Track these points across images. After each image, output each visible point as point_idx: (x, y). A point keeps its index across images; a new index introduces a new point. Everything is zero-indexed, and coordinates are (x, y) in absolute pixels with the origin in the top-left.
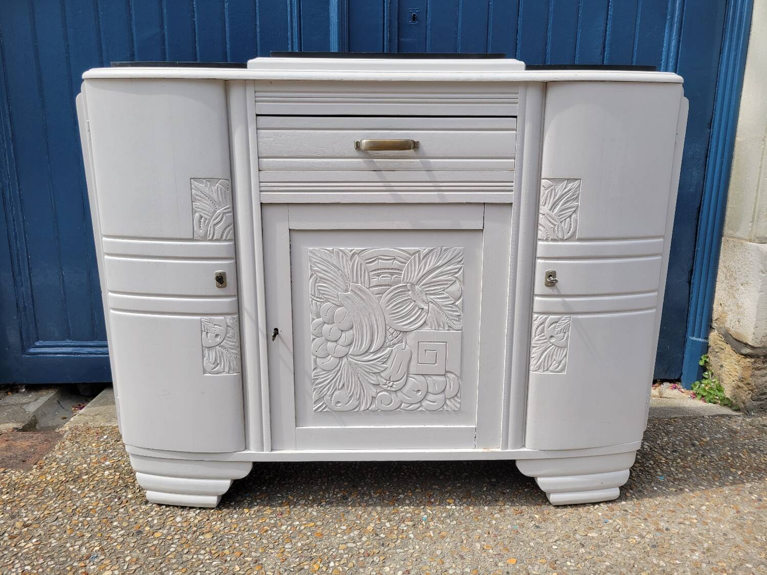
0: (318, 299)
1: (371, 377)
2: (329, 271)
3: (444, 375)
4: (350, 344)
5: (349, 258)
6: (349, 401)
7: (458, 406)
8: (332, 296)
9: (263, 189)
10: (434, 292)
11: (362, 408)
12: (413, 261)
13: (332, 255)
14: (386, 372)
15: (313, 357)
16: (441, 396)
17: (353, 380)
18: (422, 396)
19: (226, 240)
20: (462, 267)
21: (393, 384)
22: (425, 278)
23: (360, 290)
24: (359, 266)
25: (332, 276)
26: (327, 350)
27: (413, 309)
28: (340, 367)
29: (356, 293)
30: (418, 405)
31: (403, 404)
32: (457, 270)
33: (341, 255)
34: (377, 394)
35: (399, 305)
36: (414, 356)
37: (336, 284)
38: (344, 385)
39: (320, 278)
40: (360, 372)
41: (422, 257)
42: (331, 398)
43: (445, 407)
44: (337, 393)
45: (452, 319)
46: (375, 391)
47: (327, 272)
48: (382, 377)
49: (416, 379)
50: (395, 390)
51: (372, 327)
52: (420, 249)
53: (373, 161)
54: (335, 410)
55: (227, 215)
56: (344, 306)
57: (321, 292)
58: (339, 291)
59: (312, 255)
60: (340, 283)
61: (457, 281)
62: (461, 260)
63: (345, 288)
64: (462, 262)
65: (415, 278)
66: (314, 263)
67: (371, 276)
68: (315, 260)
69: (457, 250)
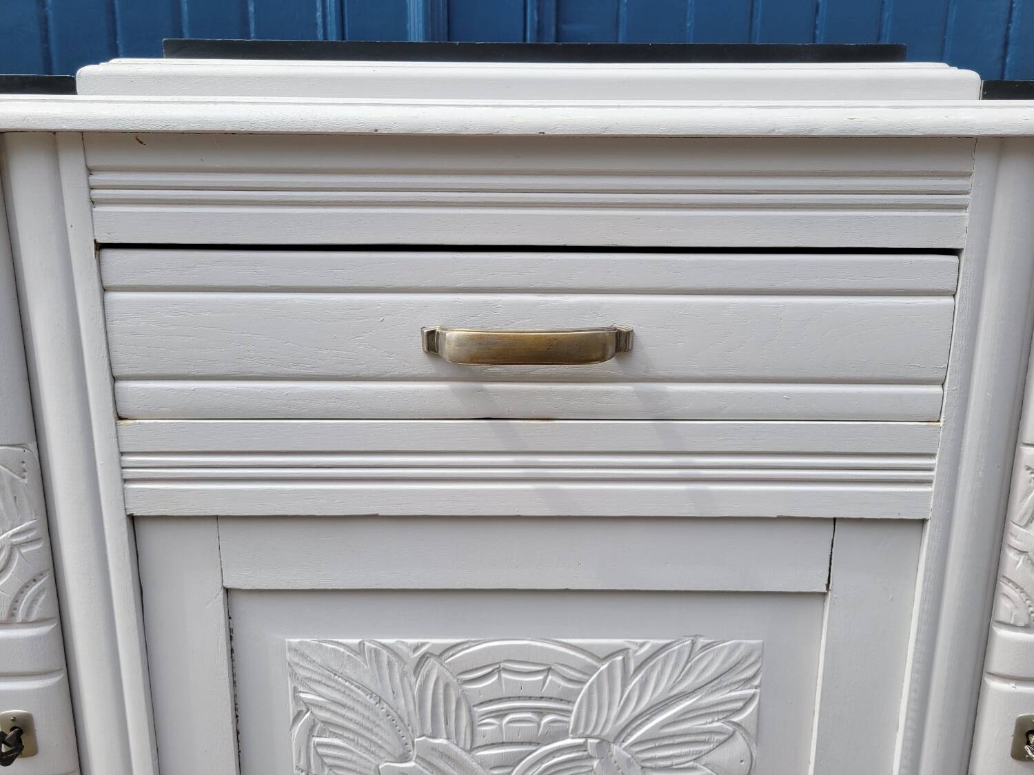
2: (349, 702)
5: (409, 668)
8: (360, 773)
9: (130, 473)
10: (668, 763)
12: (605, 676)
13: (359, 659)
19: (26, 623)
20: (754, 695)
22: (641, 726)
23: (445, 755)
24: (441, 691)
25: (359, 719)
29: (430, 764)
32: (740, 704)
33: (385, 660)
37: (371, 741)
39: (325, 722)
41: (632, 668)
47: (343, 706)
52: (628, 645)
53: (482, 390)
55: (24, 551)
57: (327, 760)
58: (381, 758)
59: (296, 660)
60: (385, 736)
61: (737, 733)
62: (754, 676)
63: (400, 751)
64: (756, 682)
65: (609, 726)
66: (305, 681)
67: (476, 719)
68: (308, 675)
69: (742, 648)
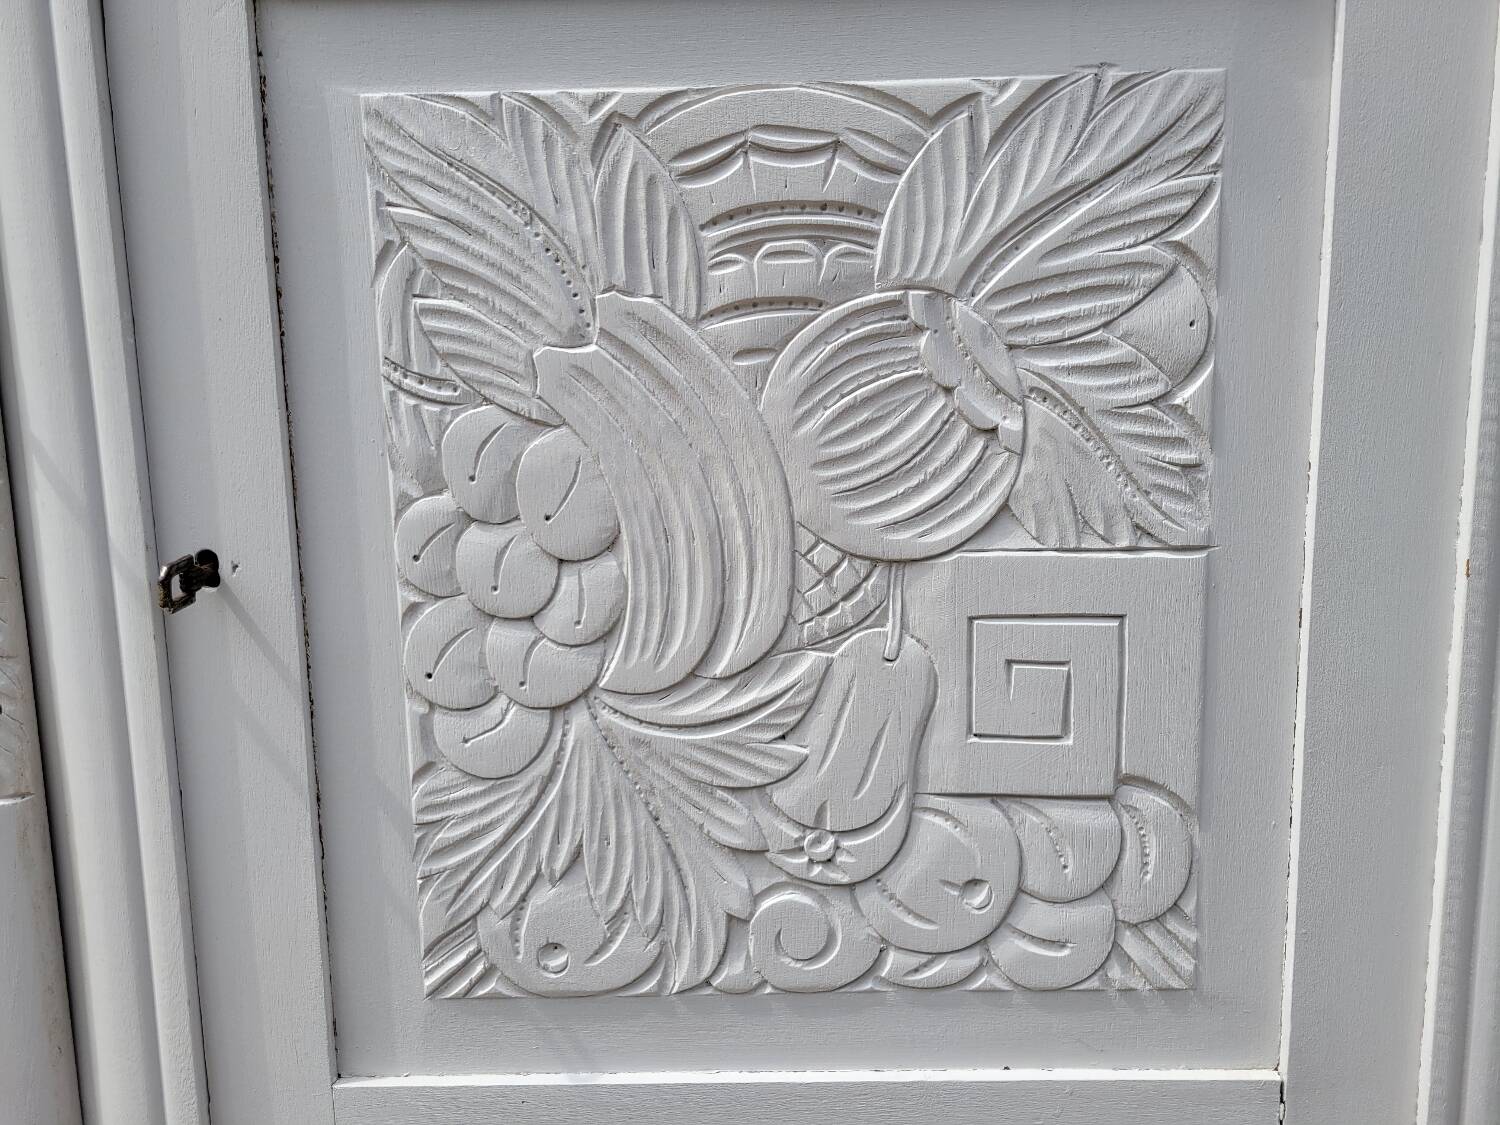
0: (426, 389)
1: (720, 812)
2: (477, 222)
3: (1108, 798)
4: (606, 636)
5: (582, 149)
6: (609, 941)
7: (1186, 964)
8: (499, 369)
10: (1054, 334)
11: (679, 978)
12: (937, 154)
13: (493, 131)
14: (800, 784)
15: (413, 709)
16: (1096, 913)
17: (628, 830)
18: (992, 914)
20: (1210, 186)
21: (837, 847)
22: (1003, 258)
23: (652, 330)
24: (641, 194)
25: (494, 254)
26: (482, 666)
27: (939, 436)
28: (557, 762)
29: (624, 347)
30: (972, 960)
31: (892, 958)
32: (1187, 203)
33: (538, 131)
34: (756, 899)
35: (865, 416)
36: (949, 695)
37: (518, 301)
38: (576, 856)
39: (436, 264)
40: (659, 785)
41: (986, 134)
42: (515, 927)
43: (1115, 972)
44: (544, 896)
45: (1160, 488)
46: (745, 885)
47: (466, 228)
48: (777, 810)
49: (957, 822)
50: (846, 880)
51: (718, 536)
52: (979, 87)
54: (542, 988)
56: (564, 423)
57: (438, 343)
58: (536, 337)
59: (380, 135)
60: (543, 291)
61: (1182, 269)
62: (1208, 148)
63: (568, 320)
64: (1215, 158)
65: (947, 260)
66: (395, 178)
67: (708, 254)
68: (402, 165)
69: (1187, 84)
